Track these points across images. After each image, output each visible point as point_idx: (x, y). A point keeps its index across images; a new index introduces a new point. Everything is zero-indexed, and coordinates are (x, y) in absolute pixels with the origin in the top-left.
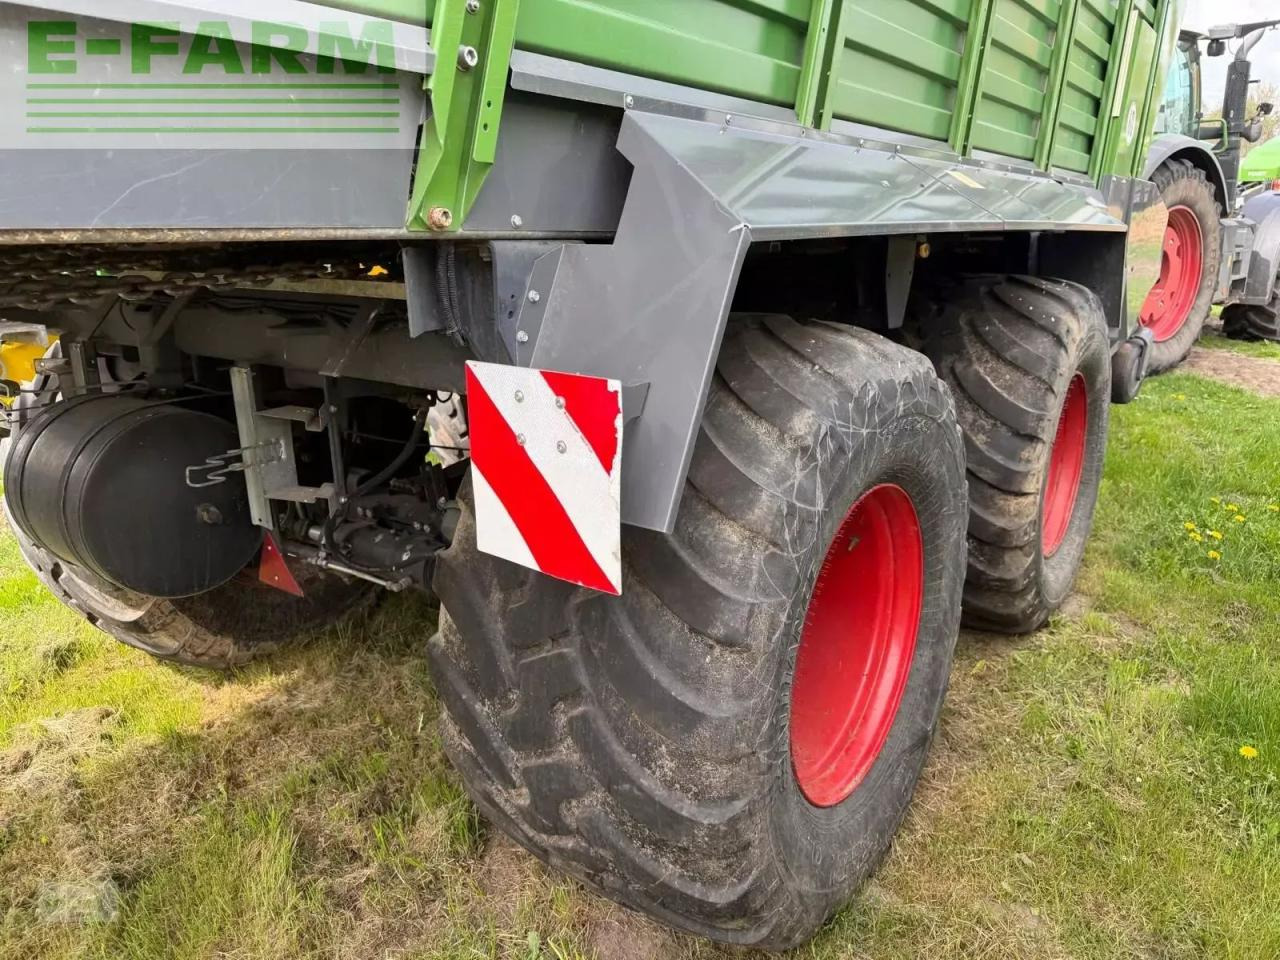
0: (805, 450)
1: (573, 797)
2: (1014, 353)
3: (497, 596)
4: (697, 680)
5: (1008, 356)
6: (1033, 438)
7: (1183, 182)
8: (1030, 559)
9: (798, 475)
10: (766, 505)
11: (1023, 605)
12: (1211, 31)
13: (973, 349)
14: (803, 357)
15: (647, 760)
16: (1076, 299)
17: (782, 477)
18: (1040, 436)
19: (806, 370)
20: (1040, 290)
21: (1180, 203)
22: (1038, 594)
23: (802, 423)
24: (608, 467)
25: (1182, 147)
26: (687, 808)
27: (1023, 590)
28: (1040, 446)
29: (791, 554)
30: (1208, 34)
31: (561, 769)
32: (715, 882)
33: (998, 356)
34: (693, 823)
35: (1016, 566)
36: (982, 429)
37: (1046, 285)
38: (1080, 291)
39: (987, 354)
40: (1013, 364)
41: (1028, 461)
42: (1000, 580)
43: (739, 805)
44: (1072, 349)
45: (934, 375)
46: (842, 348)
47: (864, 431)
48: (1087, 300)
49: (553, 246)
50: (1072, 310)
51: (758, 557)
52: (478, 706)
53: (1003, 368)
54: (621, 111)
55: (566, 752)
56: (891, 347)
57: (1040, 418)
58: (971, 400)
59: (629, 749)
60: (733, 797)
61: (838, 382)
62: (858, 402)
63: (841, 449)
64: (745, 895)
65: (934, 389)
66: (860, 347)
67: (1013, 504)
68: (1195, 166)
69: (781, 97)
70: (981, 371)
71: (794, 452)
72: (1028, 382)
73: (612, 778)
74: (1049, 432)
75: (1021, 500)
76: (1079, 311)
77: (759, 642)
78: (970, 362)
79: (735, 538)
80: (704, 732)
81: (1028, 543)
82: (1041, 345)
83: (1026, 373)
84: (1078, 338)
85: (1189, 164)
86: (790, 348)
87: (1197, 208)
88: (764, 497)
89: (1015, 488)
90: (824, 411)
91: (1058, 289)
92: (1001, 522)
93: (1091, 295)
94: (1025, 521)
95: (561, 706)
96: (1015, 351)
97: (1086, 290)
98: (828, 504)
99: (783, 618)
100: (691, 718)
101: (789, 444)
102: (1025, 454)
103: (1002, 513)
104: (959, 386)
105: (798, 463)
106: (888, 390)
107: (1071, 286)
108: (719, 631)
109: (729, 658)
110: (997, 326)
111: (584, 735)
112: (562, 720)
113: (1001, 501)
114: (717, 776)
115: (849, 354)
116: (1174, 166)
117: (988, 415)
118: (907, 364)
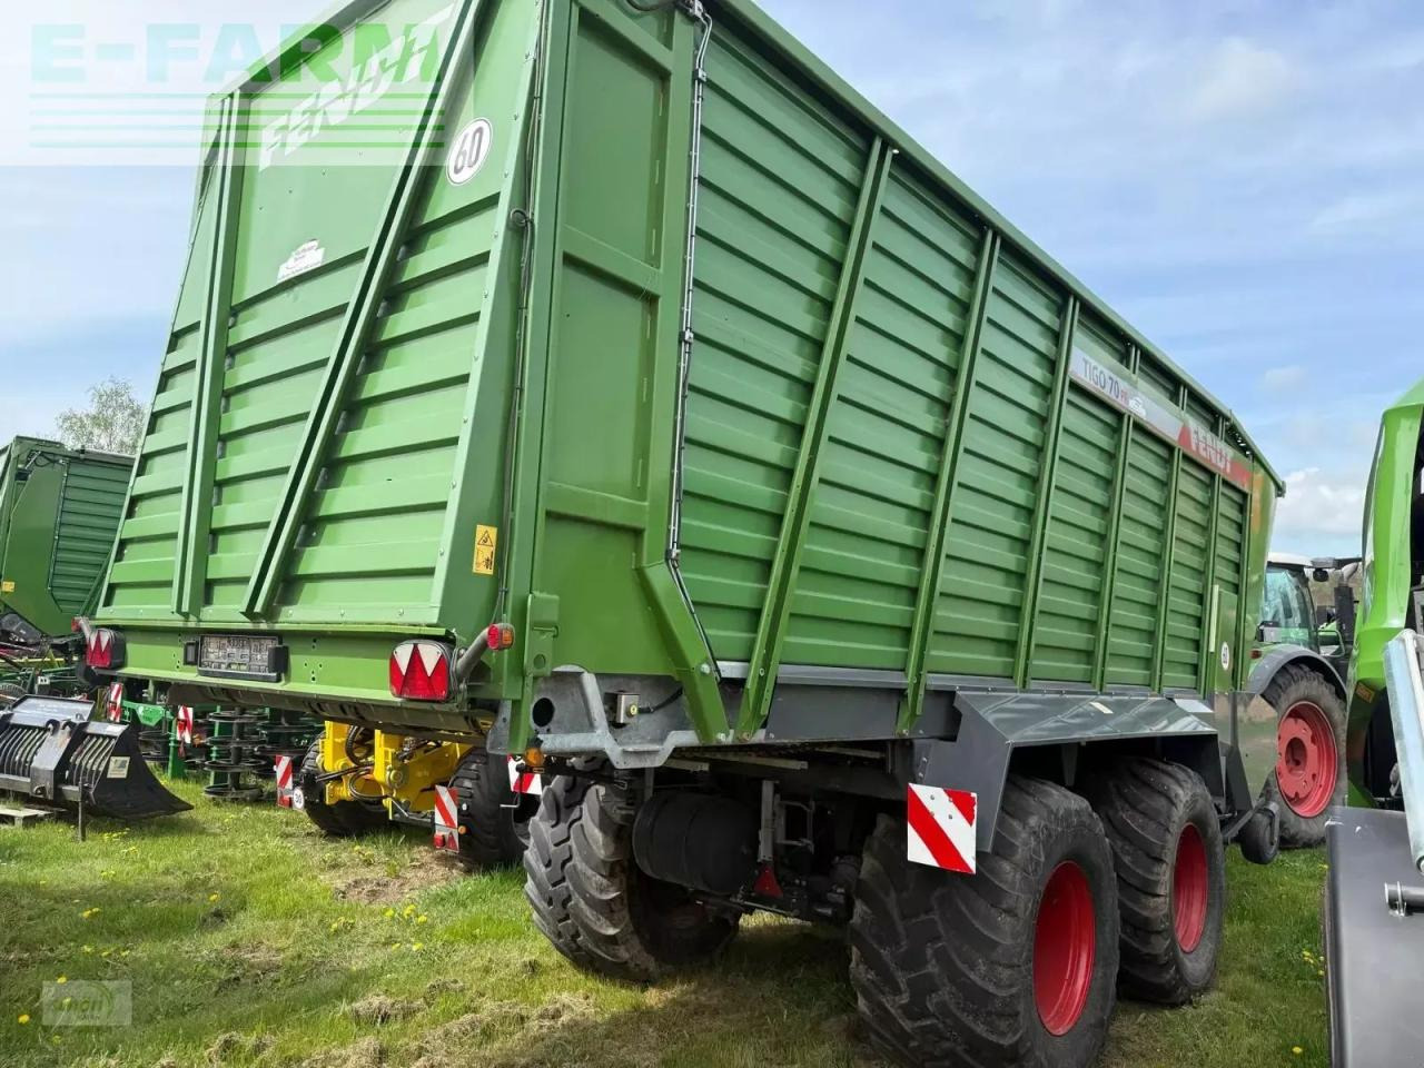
0: (1035, 833)
1: (933, 991)
2: (1141, 806)
3: (893, 894)
4: (995, 928)
5: (1139, 807)
6: (1159, 860)
7: (1304, 684)
8: (1168, 942)
9: (1033, 843)
10: (1020, 855)
11: (1168, 977)
12: (1313, 562)
13: (1119, 804)
14: (1028, 793)
15: (972, 967)
16: (1181, 775)
17: (1026, 844)
18: (1164, 858)
19: (1031, 800)
20: (1157, 769)
21: (1305, 699)
22: (1178, 970)
23: (1033, 821)
24: (971, 824)
25: (1296, 656)
26: (991, 989)
27: (1165, 965)
28: (1164, 865)
29: (1032, 878)
30: (1310, 565)
31: (929, 976)
32: (1003, 1034)
33: (1134, 807)
34: (994, 996)
35: (1160, 946)
36: (1128, 853)
37: (1161, 765)
38: (1184, 771)
39: (1127, 806)
40: (1144, 814)
41: (1158, 874)
42: (1148, 954)
43: (1014, 990)
44: (1181, 807)
45: (1090, 809)
46: (1045, 791)
47: (1059, 829)
48: (1190, 777)
49: (931, 741)
50: (1178, 782)
51: (1018, 876)
52: (882, 951)
53: (1138, 816)
54: (954, 692)
55: (932, 968)
56: (1069, 794)
57: (1163, 847)
58: (1119, 833)
59: (964, 963)
60: (1011, 986)
61: (1046, 806)
62: (1056, 815)
63: (1050, 835)
64: (1017, 1043)
65: (1091, 816)
66: (1054, 792)
67: (1152, 902)
68: (1312, 670)
69: (1007, 674)
70: (1124, 816)
71: (1030, 834)
72: (1153, 826)
73: (955, 977)
74: (1170, 856)
75: (1156, 899)
76: (1183, 783)
77: (1020, 912)
78: (1117, 811)
79: (1008, 868)
80: (1000, 950)
81: (1164, 930)
82: (1161, 803)
83: (1151, 819)
84: (1184, 801)
85: (1307, 669)
86: (1022, 789)
87: (1322, 703)
88: (1020, 850)
89: (1149, 890)
90: (1041, 818)
91: (1169, 768)
92: (1145, 913)
93: (1192, 773)
94: (1161, 913)
95: (929, 944)
96: (1144, 805)
97: (1189, 770)
98: (1046, 858)
99: (1030, 905)
100: (995, 944)
101: (1027, 829)
102: (1156, 870)
103: (1146, 907)
104: (1109, 821)
105: (1032, 838)
106: (1068, 812)
107: (1180, 768)
108: (1004, 906)
109: (1008, 919)
110: (1132, 790)
111: (942, 957)
112: (929, 952)
113: (1143, 899)
114: (1005, 974)
115: (1050, 795)
116: (1293, 670)
117: (1131, 843)
118: (1077, 803)
